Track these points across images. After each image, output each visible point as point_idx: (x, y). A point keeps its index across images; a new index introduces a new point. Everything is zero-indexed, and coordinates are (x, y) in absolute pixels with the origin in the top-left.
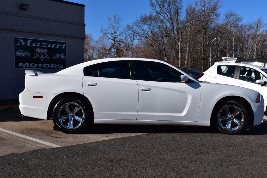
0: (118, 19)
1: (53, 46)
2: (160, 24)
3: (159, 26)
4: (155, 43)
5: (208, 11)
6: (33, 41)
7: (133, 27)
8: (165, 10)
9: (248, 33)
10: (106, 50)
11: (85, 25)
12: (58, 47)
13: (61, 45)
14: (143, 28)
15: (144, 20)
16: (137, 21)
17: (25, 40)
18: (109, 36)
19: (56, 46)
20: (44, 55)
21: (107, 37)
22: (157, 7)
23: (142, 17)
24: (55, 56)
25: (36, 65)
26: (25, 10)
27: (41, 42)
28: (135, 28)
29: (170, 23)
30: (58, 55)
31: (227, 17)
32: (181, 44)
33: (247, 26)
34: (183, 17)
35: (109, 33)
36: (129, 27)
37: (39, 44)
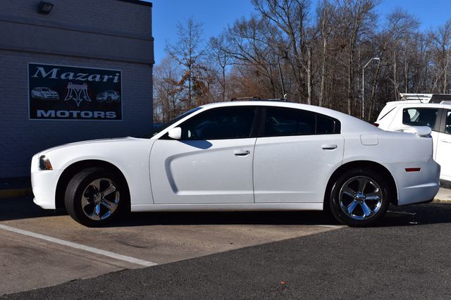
0: (197, 26)
1: (97, 79)
2: (269, 35)
3: (269, 39)
4: (263, 69)
5: (357, 11)
6: (62, 70)
7: (222, 41)
8: (278, 9)
9: (427, 49)
10: (175, 83)
11: (153, 39)
12: (105, 80)
13: (111, 77)
14: (240, 44)
15: (242, 28)
16: (230, 30)
17: (48, 69)
18: (180, 57)
19: (102, 78)
20: (82, 94)
21: (177, 59)
22: (264, 4)
23: (237, 23)
24: (102, 96)
25: (67, 114)
26: (46, 13)
27: (76, 71)
28: (225, 43)
29: (288, 33)
30: (106, 95)
31: (391, 20)
32: (311, 71)
33: (426, 37)
34: (311, 21)
35: (179, 53)
36: (215, 43)
37: (72, 74)
